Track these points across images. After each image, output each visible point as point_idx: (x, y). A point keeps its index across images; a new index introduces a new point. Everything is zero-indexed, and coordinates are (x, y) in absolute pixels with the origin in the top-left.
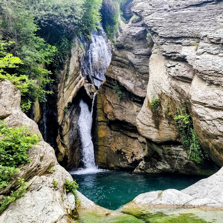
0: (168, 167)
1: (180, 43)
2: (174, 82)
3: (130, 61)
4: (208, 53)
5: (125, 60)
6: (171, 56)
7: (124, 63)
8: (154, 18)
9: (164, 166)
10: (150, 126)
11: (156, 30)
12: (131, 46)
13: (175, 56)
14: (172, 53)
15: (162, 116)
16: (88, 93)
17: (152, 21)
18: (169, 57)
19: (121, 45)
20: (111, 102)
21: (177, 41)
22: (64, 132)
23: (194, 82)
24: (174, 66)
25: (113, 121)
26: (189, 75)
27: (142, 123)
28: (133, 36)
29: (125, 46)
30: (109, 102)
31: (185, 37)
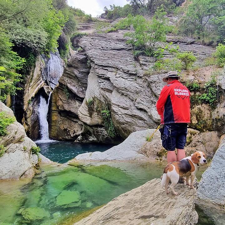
0: (95, 139)
1: (107, 70)
2: (102, 91)
3: (76, 75)
4: (122, 77)
5: (73, 74)
6: (101, 76)
7: (72, 76)
8: (92, 52)
9: (93, 139)
10: (86, 115)
11: (93, 59)
12: (77, 66)
13: (104, 76)
14: (102, 74)
15: (94, 110)
16: (46, 92)
17: (91, 54)
18: (100, 76)
19: (70, 64)
20: (62, 99)
21: (105, 68)
22: (28, 116)
23: (113, 93)
24: (103, 82)
25: (62, 110)
26: (111, 89)
27: (81, 113)
28: (79, 60)
29: (73, 65)
30: (60, 98)
31: (110, 67)
